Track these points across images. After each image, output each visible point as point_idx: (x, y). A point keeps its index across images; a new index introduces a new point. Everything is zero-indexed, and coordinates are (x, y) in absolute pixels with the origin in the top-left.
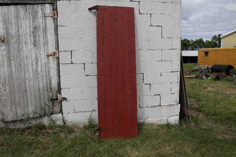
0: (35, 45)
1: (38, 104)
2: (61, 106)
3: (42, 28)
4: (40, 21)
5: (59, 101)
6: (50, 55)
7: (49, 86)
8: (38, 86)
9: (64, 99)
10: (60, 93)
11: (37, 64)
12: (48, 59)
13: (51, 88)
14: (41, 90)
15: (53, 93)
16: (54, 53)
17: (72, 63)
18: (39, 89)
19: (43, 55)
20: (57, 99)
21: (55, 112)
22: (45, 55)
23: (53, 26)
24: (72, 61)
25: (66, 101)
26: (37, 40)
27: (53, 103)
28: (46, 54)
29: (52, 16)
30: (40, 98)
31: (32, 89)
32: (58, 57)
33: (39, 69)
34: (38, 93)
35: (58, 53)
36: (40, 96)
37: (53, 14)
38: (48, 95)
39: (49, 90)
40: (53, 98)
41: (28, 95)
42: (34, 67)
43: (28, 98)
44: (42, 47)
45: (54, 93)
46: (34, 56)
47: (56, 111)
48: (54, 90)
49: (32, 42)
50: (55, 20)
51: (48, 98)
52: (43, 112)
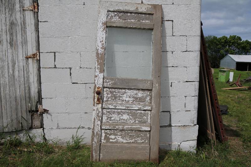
0: (11, 45)
1: (14, 116)
2: (42, 120)
3: (19, 24)
4: (18, 15)
5: (39, 113)
6: (30, 57)
7: (27, 95)
8: (14, 94)
9: (46, 111)
10: (41, 104)
11: (14, 67)
12: (27, 61)
13: (30, 98)
14: (18, 99)
15: (32, 103)
16: (34, 55)
17: (55, 67)
18: (16, 97)
19: (21, 57)
20: (38, 111)
21: (34, 126)
22: (23, 57)
23: (33, 22)
24: (55, 65)
25: (47, 114)
26: (14, 38)
27: (32, 116)
28: (25, 56)
29: (31, 10)
30: (17, 109)
31: (8, 97)
32: (39, 59)
33: (16, 73)
34: (14, 103)
35: (38, 55)
36: (17, 105)
37: (33, 8)
38: (26, 105)
39: (28, 99)
40: (32, 110)
41: (3, 105)
42: (11, 71)
43: (3, 108)
44: (20, 47)
45: (34, 104)
46: (10, 58)
47: (36, 126)
48: (33, 99)
49: (8, 41)
50: (36, 14)
51: (26, 109)
52: (21, 125)
